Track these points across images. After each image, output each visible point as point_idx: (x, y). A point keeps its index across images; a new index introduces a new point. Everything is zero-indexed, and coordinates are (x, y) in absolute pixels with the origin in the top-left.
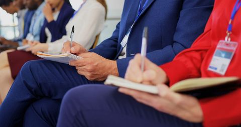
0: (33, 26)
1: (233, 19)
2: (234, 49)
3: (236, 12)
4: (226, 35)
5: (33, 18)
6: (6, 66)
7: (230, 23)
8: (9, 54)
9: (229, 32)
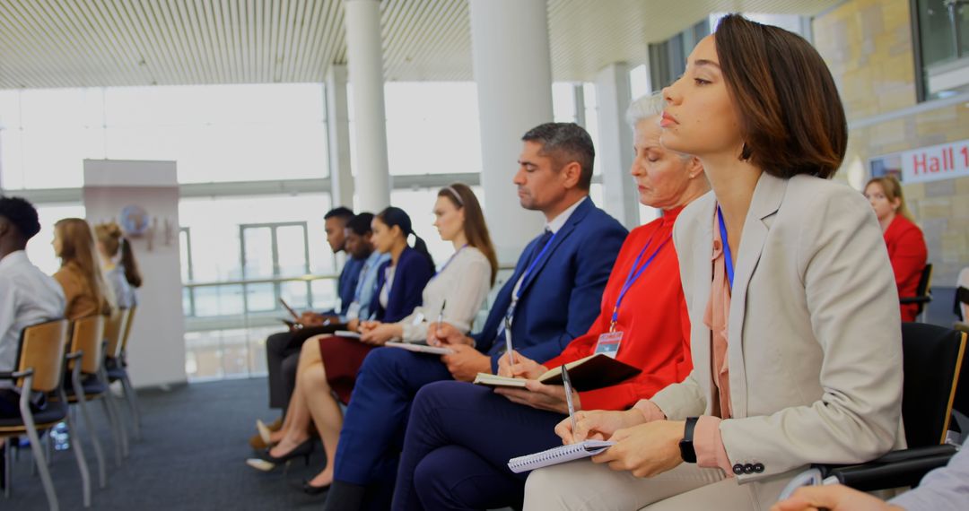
0: (361, 288)
1: (618, 305)
2: (620, 338)
3: (621, 299)
4: (610, 325)
5: (362, 272)
6: (317, 362)
7: (615, 311)
8: (322, 342)
9: (614, 321)
